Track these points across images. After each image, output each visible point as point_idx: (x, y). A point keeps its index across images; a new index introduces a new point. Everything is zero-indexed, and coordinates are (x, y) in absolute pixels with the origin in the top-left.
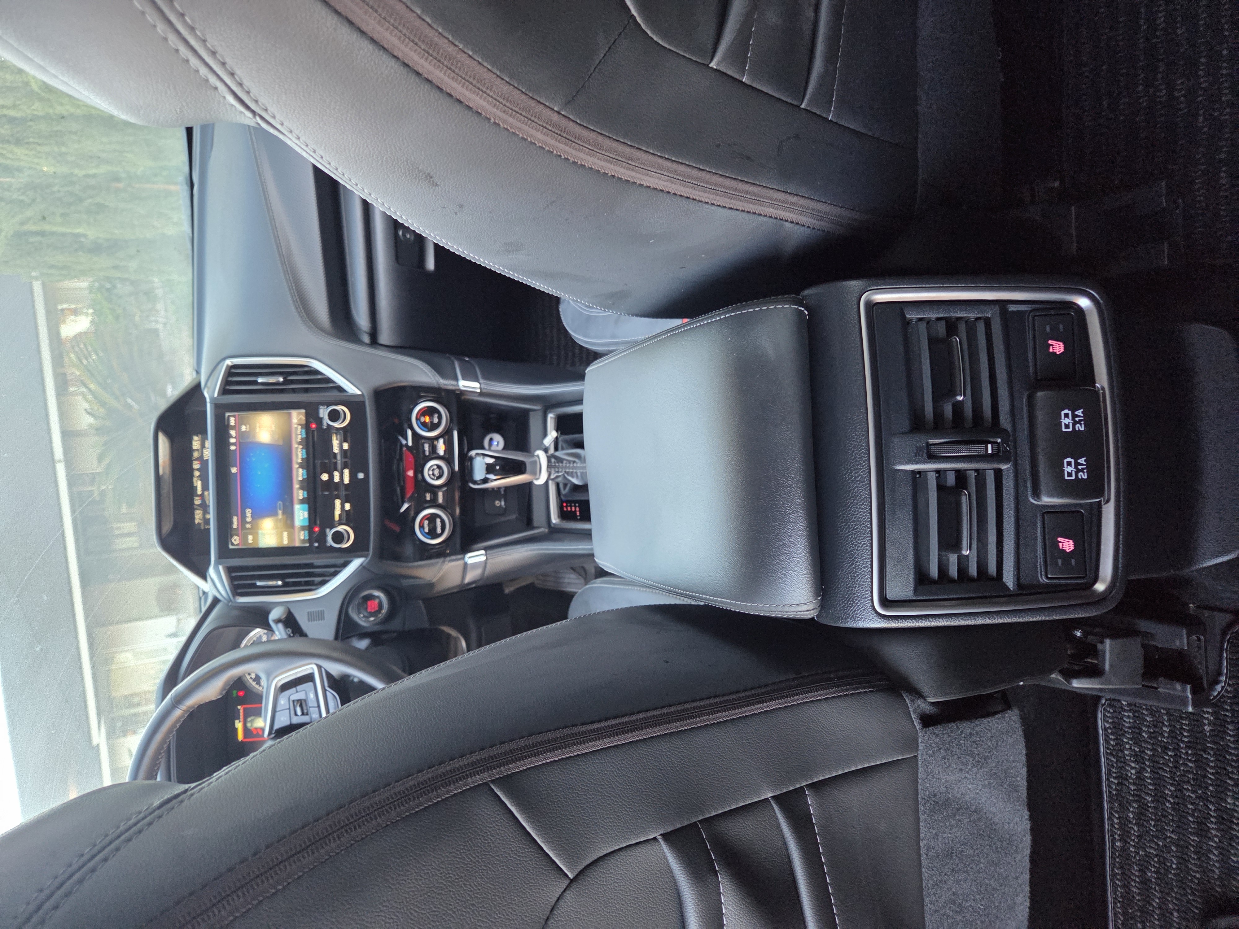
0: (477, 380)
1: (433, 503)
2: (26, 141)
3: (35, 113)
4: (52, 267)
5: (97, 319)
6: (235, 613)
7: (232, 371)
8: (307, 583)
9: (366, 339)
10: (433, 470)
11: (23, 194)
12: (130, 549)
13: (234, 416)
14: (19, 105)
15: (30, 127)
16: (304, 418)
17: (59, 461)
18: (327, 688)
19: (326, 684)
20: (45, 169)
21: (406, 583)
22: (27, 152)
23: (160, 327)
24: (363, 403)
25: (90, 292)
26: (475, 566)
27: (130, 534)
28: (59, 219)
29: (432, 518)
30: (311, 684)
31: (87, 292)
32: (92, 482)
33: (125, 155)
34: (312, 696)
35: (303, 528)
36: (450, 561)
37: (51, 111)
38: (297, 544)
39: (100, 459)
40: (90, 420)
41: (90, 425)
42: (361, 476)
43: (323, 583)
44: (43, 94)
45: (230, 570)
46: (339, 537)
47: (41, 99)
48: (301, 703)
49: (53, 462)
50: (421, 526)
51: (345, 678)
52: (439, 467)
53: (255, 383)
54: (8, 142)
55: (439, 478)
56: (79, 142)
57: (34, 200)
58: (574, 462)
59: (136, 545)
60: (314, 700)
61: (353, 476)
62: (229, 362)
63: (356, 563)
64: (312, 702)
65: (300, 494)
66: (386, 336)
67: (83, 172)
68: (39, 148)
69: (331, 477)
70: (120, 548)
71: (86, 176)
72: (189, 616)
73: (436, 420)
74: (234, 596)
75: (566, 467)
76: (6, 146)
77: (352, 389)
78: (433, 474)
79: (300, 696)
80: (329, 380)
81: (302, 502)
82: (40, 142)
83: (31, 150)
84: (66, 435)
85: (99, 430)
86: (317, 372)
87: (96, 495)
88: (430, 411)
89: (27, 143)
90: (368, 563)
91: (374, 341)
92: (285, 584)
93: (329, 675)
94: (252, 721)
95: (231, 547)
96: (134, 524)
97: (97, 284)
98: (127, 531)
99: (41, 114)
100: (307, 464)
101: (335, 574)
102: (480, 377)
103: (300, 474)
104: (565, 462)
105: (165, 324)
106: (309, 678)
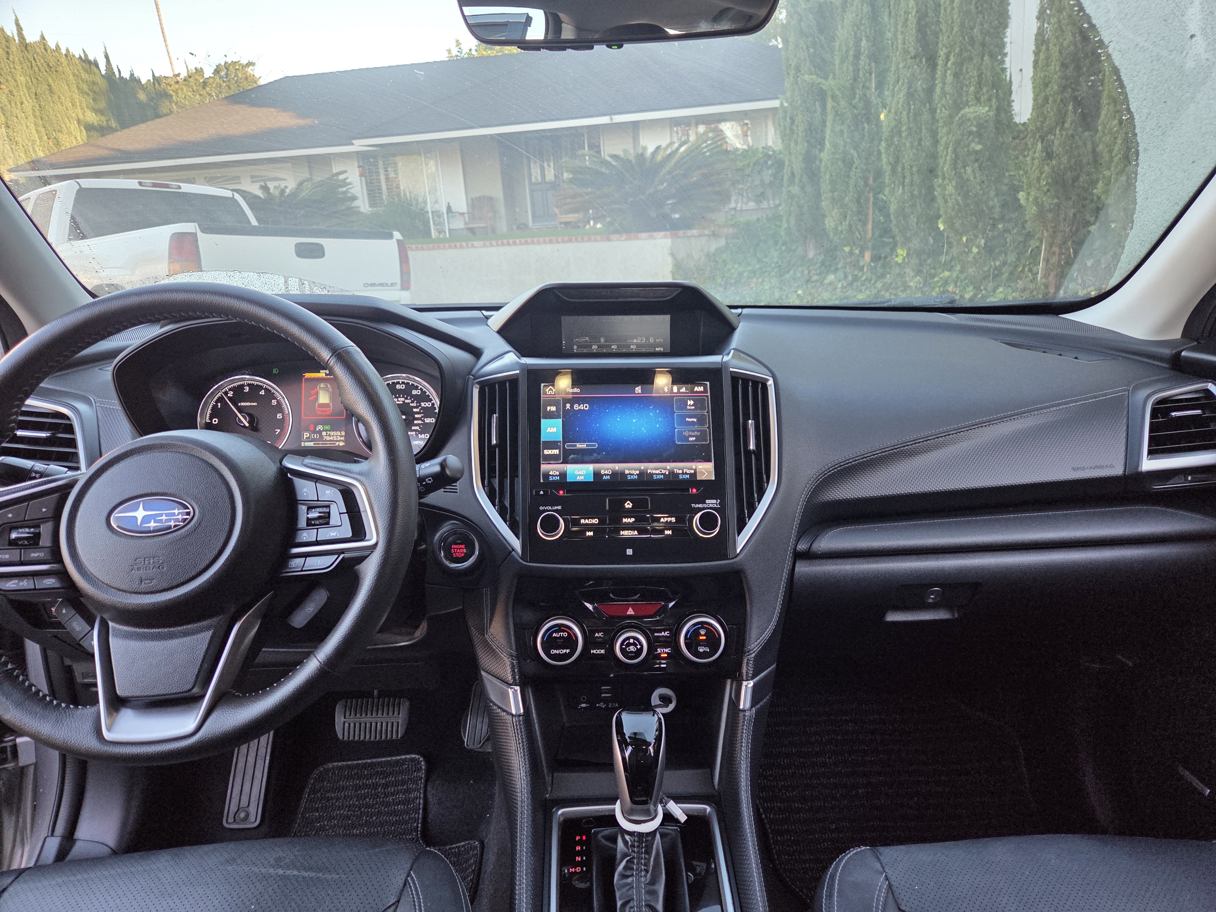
0: (753, 705)
1: (589, 642)
2: (911, 103)
3: (938, 111)
4: (793, 121)
5: (740, 152)
6: (460, 383)
7: (760, 385)
8: (492, 470)
9: (802, 546)
10: (635, 645)
11: (860, 99)
12: (530, 175)
13: (705, 391)
14: (946, 98)
15: (925, 106)
16: (704, 478)
17: (611, 119)
18: (342, 556)
19: (347, 555)
20: (882, 117)
21: (487, 592)
22: (901, 103)
23: (733, 205)
24: (725, 557)
25: (763, 148)
26: (505, 696)
27: (543, 175)
28: (838, 128)
29: (571, 642)
30: (349, 534)
31: (764, 146)
32: (591, 147)
33: (901, 187)
34: (333, 534)
35: (563, 475)
36: (512, 664)
37: (940, 124)
38: (544, 467)
39: (615, 157)
40: (651, 149)
41: (645, 148)
42: (629, 552)
43: (491, 497)
44: (957, 118)
45: (513, 381)
46: (550, 525)
47: (951, 116)
48: (325, 520)
49: (610, 114)
50: (560, 628)
51: (355, 582)
52: (640, 651)
53: (746, 418)
54: (909, 88)
55: (622, 651)
56: (912, 147)
57: (855, 107)
58: (647, 871)
59: (533, 180)
60: (327, 537)
61: (630, 542)
62: (771, 382)
63: (516, 543)
64: (325, 533)
65: (607, 469)
66: (803, 568)
67: (883, 150)
68: (905, 113)
69: (629, 513)
70: (532, 166)
71: (880, 153)
72: (466, 223)
73: (701, 649)
74: (478, 383)
75: (640, 858)
76: (906, 86)
77: (742, 540)
78: (629, 645)
79: (335, 519)
80: (752, 510)
81: (597, 474)
82: (911, 115)
83: (902, 106)
84: (635, 125)
85: (641, 157)
86: (761, 493)
87: (580, 152)
88: (713, 640)
89: (909, 104)
90: (513, 557)
91: (798, 556)
92: (492, 448)
93: (361, 560)
94: (325, 389)
95: (542, 385)
96: (553, 178)
97: (771, 153)
98: (546, 173)
99: (938, 116)
100: (645, 480)
101: (502, 513)
102: (758, 706)
103: (632, 469)
104: (647, 856)
105: (735, 209)
106: (359, 532)
